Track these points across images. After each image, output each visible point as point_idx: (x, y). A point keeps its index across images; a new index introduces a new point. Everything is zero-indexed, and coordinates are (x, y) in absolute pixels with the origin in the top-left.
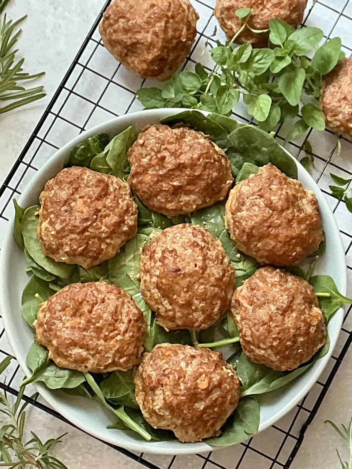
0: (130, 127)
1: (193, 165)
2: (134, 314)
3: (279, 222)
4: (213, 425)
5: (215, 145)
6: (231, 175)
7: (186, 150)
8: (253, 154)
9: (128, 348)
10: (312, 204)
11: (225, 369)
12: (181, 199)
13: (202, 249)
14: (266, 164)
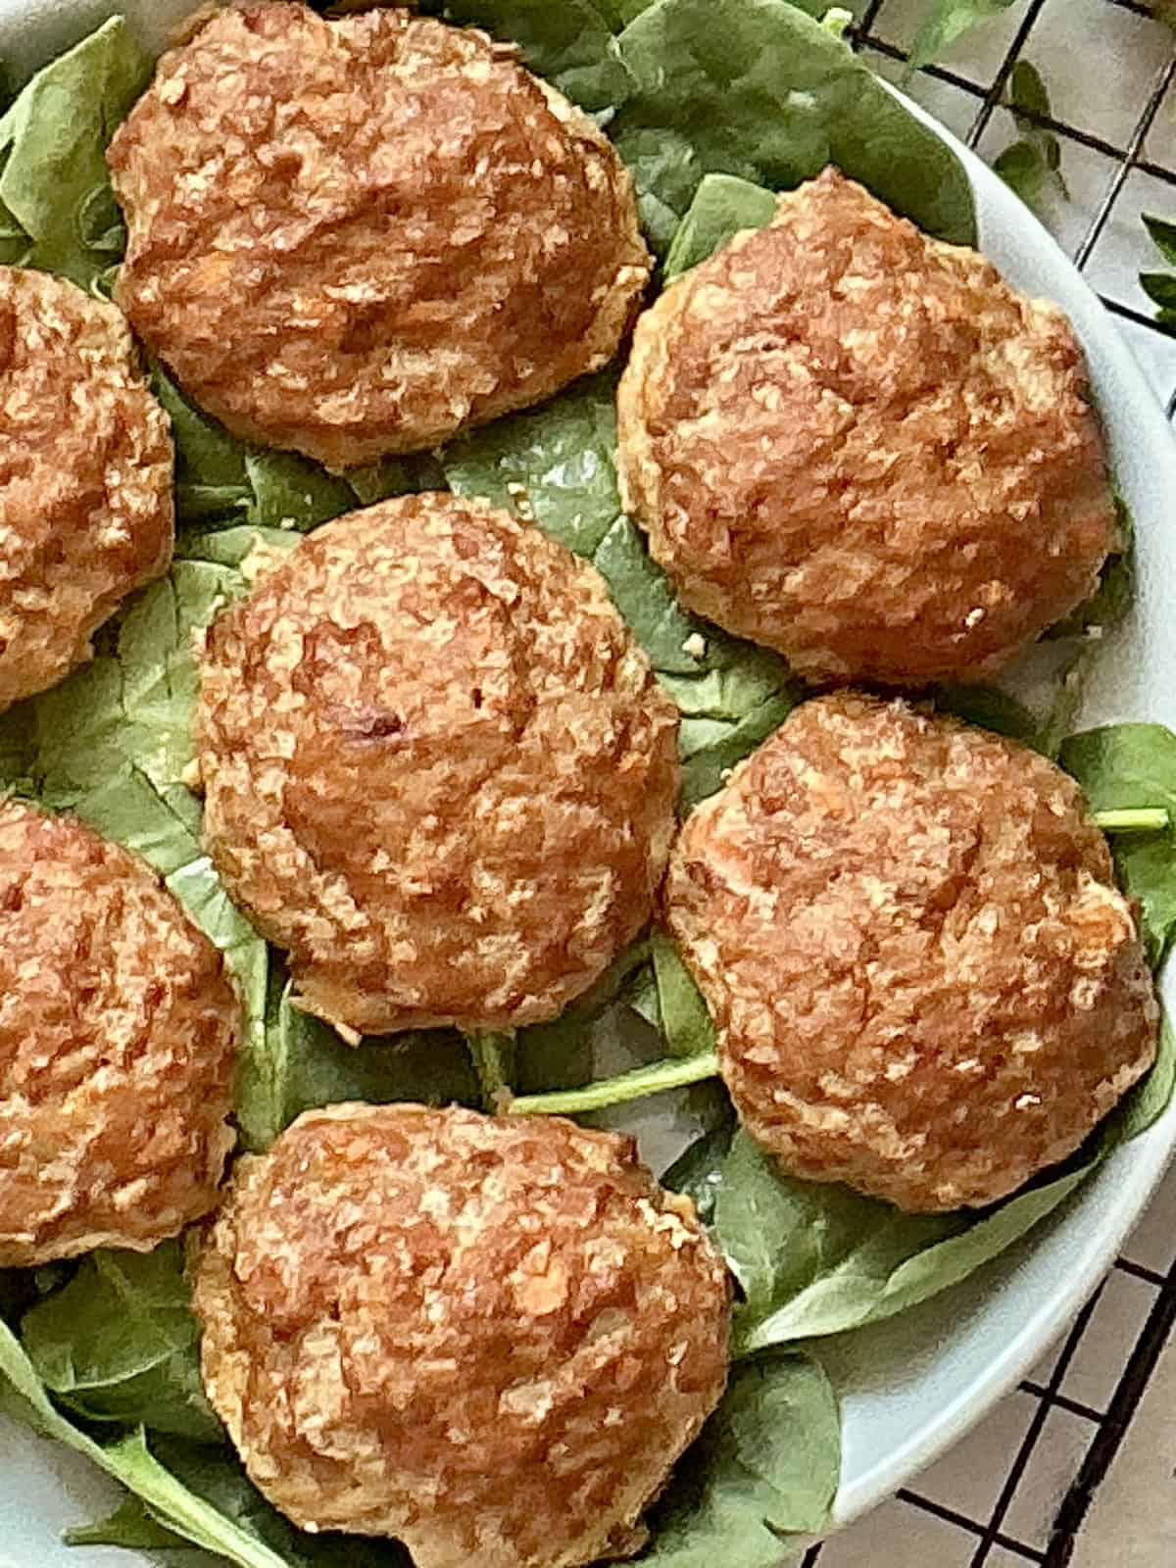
0: (113, 20)
1: (440, 199)
2: (177, 963)
3: (891, 458)
4: (602, 1500)
5: (547, 90)
6: (641, 243)
7: (397, 124)
8: (744, 128)
9: (152, 1132)
10: (1053, 365)
11: (649, 1215)
12: (388, 374)
13: (505, 613)
14: (812, 179)
